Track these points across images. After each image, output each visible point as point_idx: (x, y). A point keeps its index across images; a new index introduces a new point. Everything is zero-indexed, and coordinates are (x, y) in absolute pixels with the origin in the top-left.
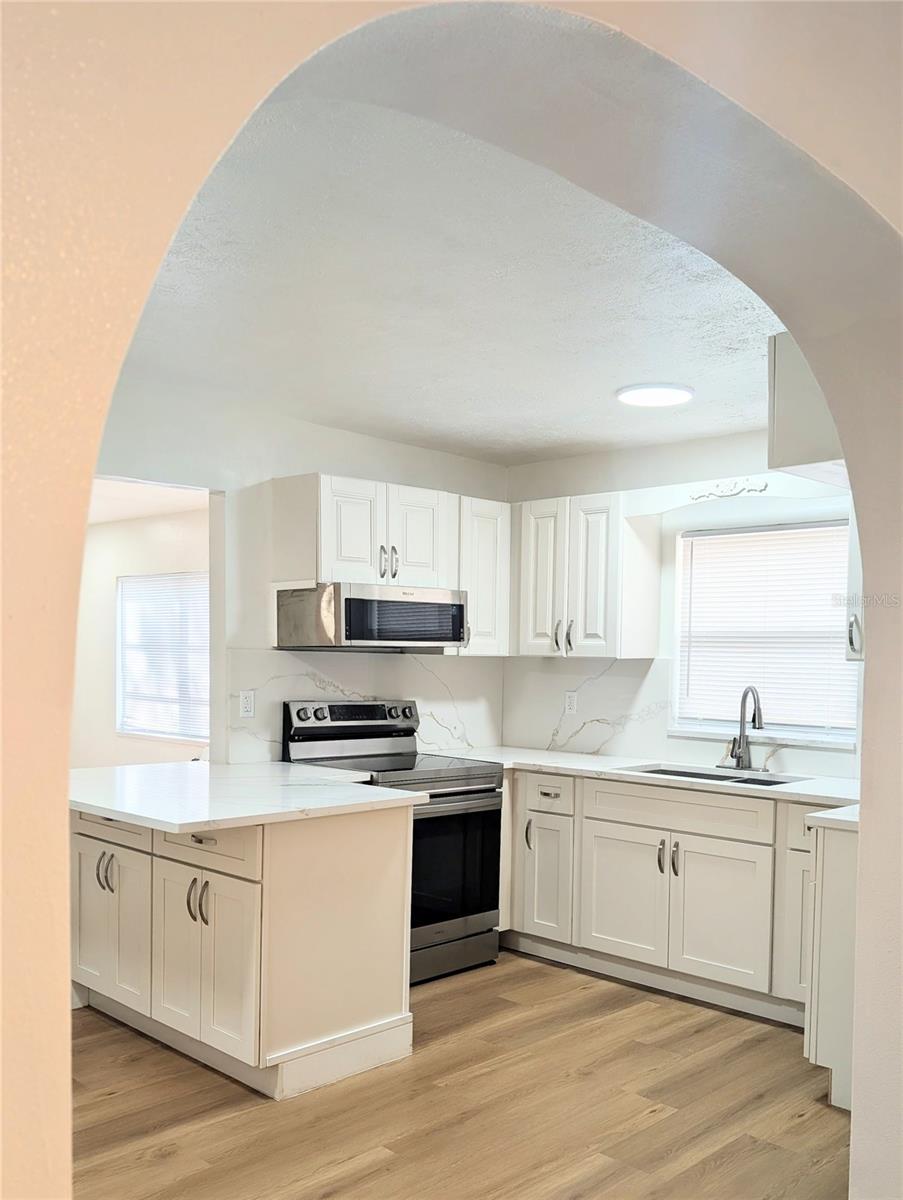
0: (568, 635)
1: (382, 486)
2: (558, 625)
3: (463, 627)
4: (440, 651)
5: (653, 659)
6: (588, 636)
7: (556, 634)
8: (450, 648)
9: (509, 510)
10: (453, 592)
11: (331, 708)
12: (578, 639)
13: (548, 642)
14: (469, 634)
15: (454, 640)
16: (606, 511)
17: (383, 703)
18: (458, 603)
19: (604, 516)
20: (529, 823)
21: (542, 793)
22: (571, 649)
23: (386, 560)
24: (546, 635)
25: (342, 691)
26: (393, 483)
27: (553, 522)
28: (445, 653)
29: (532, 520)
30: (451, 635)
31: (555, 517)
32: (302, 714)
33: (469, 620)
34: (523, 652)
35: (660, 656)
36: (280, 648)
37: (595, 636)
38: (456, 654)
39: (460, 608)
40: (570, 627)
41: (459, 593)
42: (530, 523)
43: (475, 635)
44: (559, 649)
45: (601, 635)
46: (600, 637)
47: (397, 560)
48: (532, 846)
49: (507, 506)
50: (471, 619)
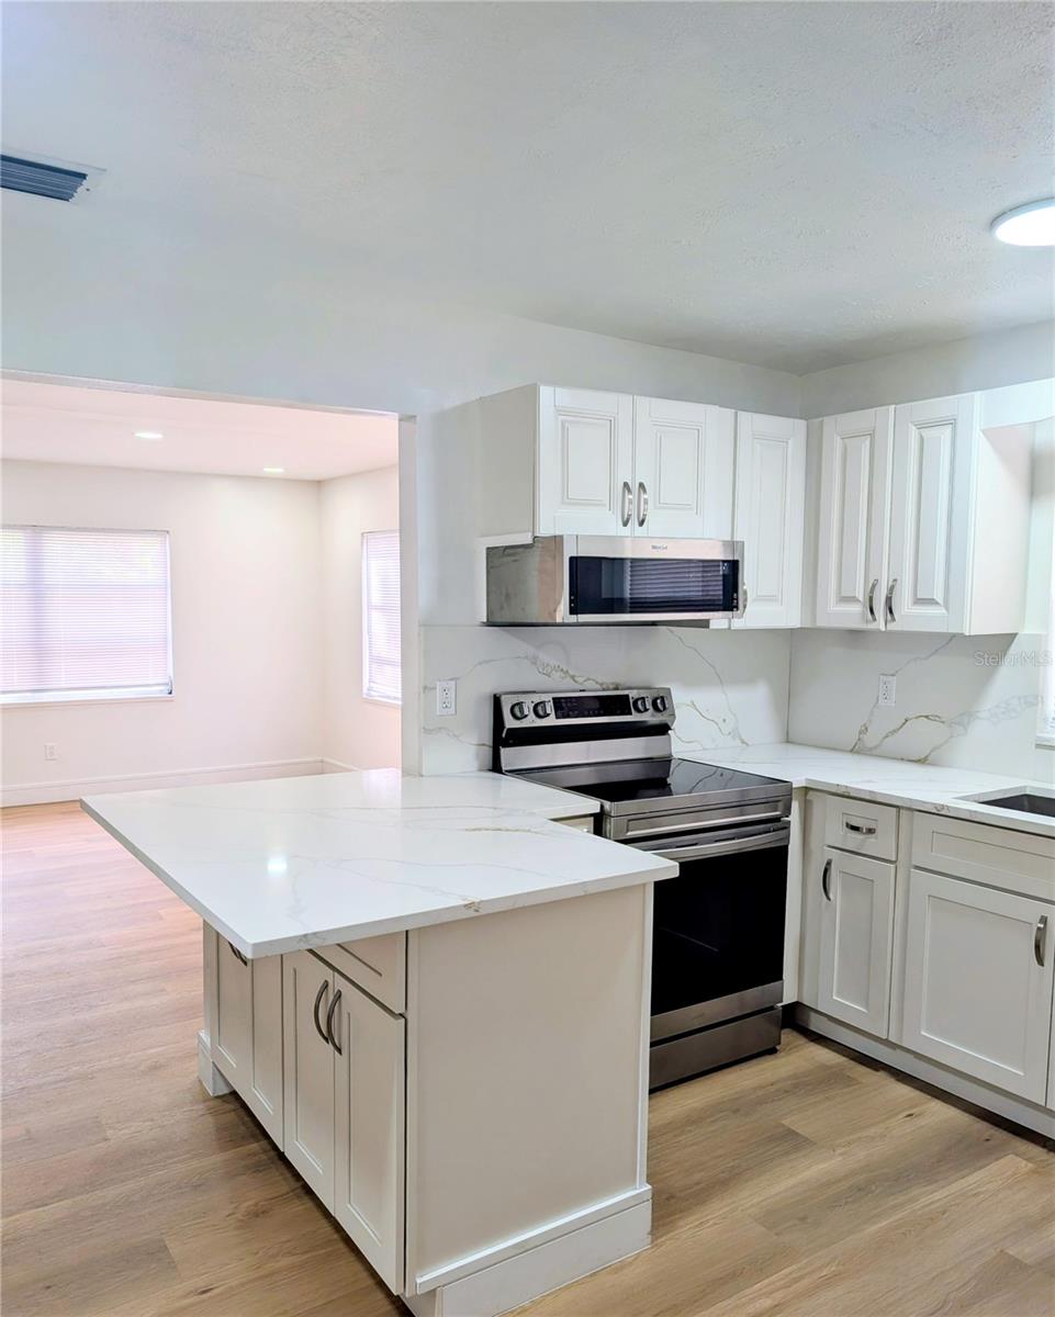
0: (889, 600)
1: (626, 399)
2: (874, 586)
3: (736, 591)
4: (705, 624)
5: (1016, 634)
6: (918, 601)
7: (871, 599)
8: (718, 620)
9: (804, 430)
10: (725, 543)
11: (557, 701)
12: (904, 605)
13: (857, 609)
14: (746, 600)
15: (724, 610)
16: (953, 423)
17: (626, 692)
18: (731, 558)
19: (948, 430)
20: (829, 863)
21: (847, 825)
22: (894, 620)
23: (631, 502)
24: (852, 599)
25: (573, 677)
26: (641, 395)
27: (868, 442)
28: (711, 627)
29: (838, 442)
30: (721, 603)
31: (872, 435)
32: (517, 710)
33: (745, 581)
34: (821, 623)
35: (1027, 630)
36: (490, 624)
37: (931, 602)
38: (726, 626)
39: (734, 567)
40: (891, 589)
41: (732, 545)
42: (834, 446)
43: (754, 600)
44: (875, 620)
45: (940, 601)
46: (937, 603)
47: (646, 502)
48: (831, 896)
49: (801, 424)
50: (748, 580)
